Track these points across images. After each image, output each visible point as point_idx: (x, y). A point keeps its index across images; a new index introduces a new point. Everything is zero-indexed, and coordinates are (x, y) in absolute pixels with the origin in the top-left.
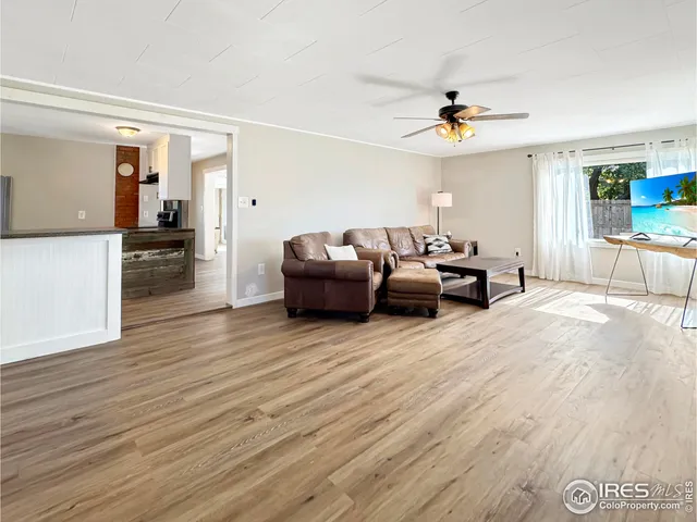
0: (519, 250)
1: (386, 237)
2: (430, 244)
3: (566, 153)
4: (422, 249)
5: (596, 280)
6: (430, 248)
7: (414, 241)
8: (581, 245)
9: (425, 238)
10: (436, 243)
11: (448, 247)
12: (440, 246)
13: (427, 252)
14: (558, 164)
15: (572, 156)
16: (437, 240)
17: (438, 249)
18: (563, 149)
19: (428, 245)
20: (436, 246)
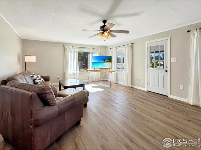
0: (59, 77)
2: (36, 79)
8: (77, 73)
9: (32, 77)
10: (38, 78)
11: (42, 79)
13: (35, 83)
15: (76, 48)
16: (38, 77)
17: (40, 81)
18: (73, 46)
19: (34, 80)
20: (38, 80)
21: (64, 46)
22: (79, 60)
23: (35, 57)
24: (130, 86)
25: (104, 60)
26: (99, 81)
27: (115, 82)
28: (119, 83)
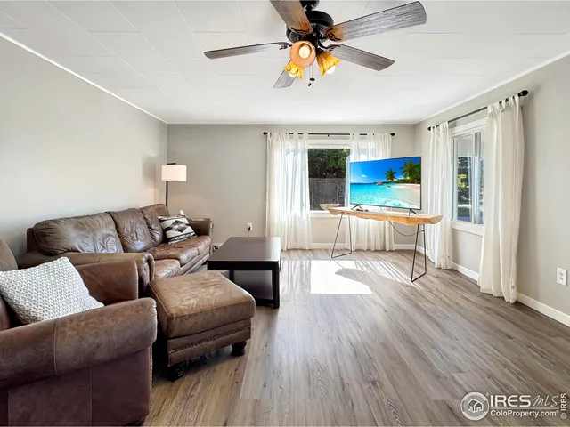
0: (250, 225)
1: (113, 227)
2: (169, 229)
3: (296, 135)
4: (158, 236)
5: (314, 245)
6: (171, 234)
7: (149, 227)
8: (304, 217)
9: (161, 221)
10: (177, 227)
11: (189, 229)
12: (181, 230)
13: (165, 240)
14: (290, 145)
15: (301, 138)
16: (177, 222)
17: (180, 233)
18: (294, 130)
19: (165, 230)
20: (177, 230)
21: (265, 133)
22: (310, 176)
23: (183, 168)
24: (511, 297)
25: (391, 175)
26: (383, 250)
27: (443, 266)
28: (463, 269)
